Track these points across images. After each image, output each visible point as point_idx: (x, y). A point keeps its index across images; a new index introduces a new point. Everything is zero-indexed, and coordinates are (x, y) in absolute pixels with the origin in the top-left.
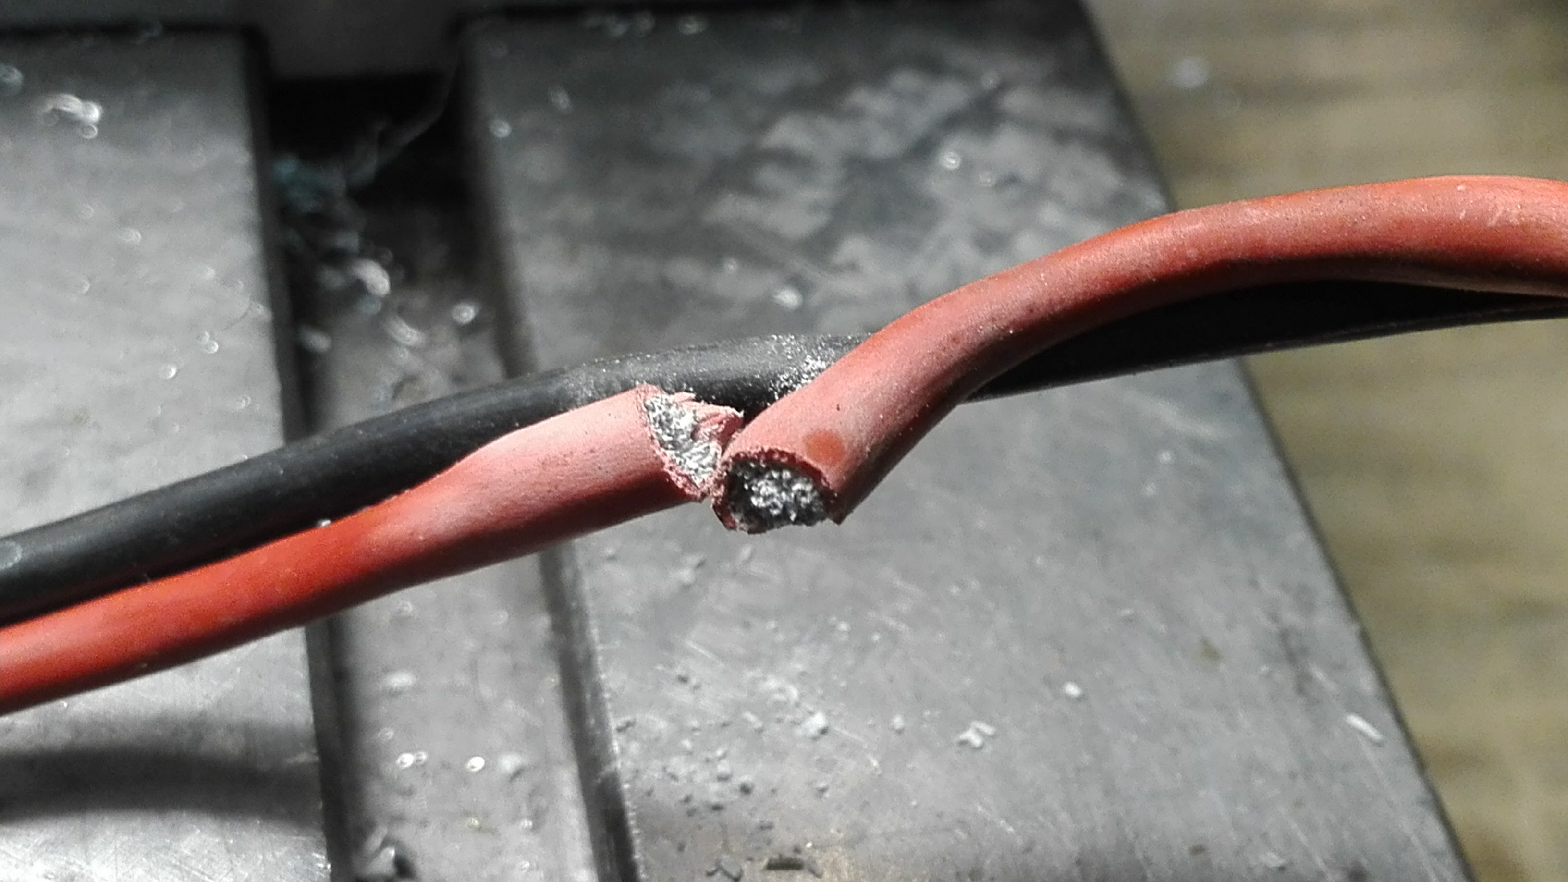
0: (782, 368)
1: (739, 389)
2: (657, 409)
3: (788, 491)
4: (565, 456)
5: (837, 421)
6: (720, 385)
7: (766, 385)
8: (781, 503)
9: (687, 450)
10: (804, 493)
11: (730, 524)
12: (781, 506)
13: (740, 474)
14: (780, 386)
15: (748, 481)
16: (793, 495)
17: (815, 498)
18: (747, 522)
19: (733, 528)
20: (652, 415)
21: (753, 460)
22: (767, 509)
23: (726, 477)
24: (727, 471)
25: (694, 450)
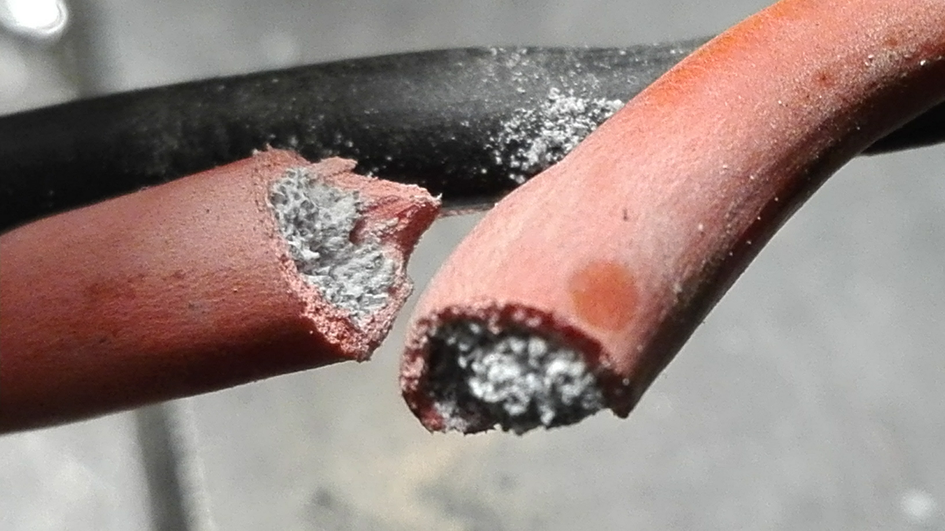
0: (508, 110)
1: (434, 145)
2: (291, 198)
3: (539, 372)
4: (130, 281)
5: (624, 241)
6: (400, 138)
7: (481, 140)
8: (526, 395)
9: (344, 261)
10: (568, 379)
11: (434, 422)
12: (526, 400)
13: (451, 341)
14: (504, 139)
15: (465, 354)
16: (548, 382)
17: (590, 386)
18: (463, 417)
19: (439, 428)
20: (283, 210)
21: (476, 320)
22: (501, 404)
23: (426, 345)
24: (427, 334)
25: (355, 262)
